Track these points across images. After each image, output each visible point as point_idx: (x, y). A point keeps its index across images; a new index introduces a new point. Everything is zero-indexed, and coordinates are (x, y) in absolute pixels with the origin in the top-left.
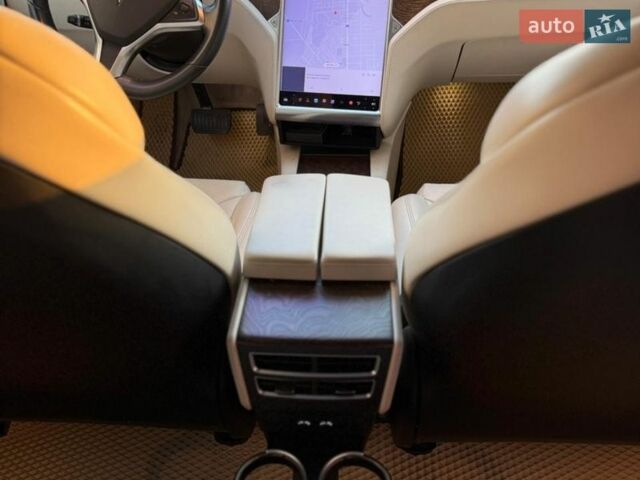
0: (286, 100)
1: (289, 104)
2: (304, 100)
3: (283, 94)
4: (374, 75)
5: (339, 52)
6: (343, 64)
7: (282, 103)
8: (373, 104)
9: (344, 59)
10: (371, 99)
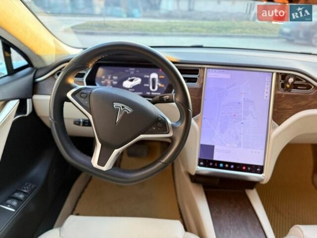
0: (202, 163)
1: (204, 166)
2: (214, 164)
3: (200, 160)
4: (259, 153)
5: (237, 138)
6: (239, 145)
7: (200, 165)
8: (258, 169)
9: (240, 143)
10: (257, 166)
